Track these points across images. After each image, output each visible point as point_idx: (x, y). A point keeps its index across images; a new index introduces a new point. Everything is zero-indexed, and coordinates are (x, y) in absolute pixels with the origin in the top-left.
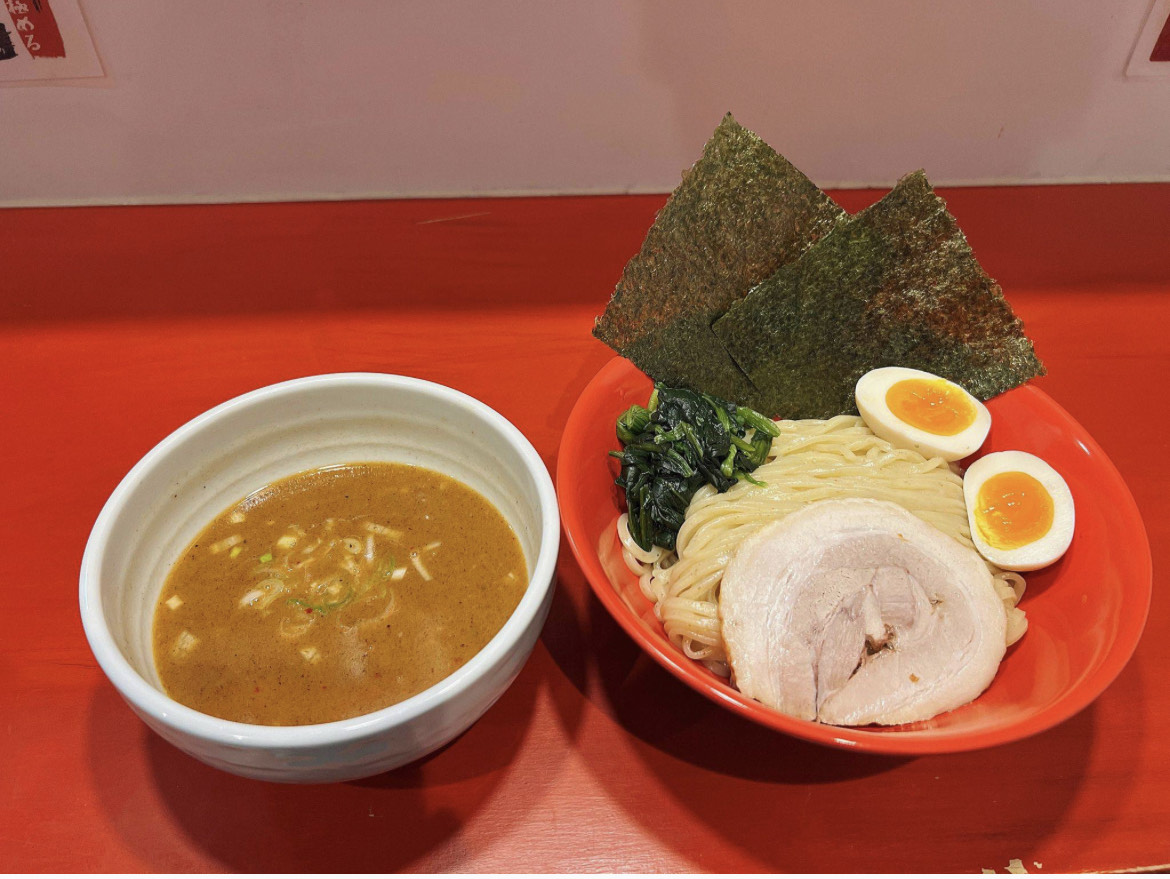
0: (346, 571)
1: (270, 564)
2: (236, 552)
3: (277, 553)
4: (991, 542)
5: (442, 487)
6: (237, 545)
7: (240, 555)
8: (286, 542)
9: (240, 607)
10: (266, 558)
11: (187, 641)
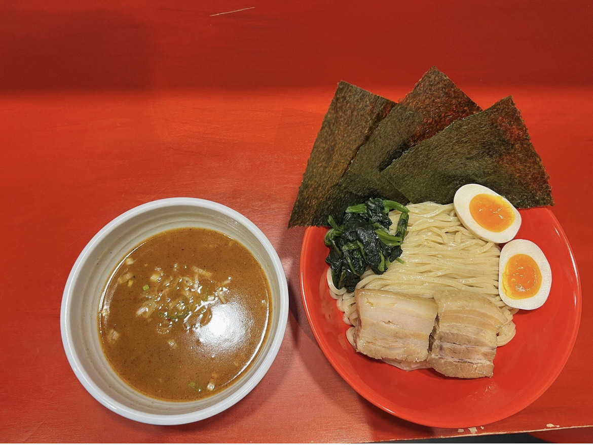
0: (185, 296)
1: (149, 292)
2: (130, 283)
3: (151, 285)
4: (507, 294)
5: (230, 244)
6: (131, 279)
7: (133, 285)
8: (155, 278)
9: (136, 316)
10: (146, 287)
11: (115, 335)
